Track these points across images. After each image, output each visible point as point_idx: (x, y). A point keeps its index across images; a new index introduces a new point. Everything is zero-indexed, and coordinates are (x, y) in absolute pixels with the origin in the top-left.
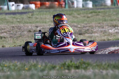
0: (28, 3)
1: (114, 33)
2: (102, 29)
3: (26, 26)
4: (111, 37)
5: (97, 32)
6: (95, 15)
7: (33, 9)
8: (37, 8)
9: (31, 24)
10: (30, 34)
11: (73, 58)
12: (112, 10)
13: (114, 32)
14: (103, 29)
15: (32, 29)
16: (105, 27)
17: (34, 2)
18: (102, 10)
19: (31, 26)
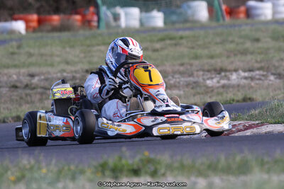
0: (9, 18)
1: (218, 88)
2: (188, 79)
3: (6, 74)
4: (210, 97)
5: (177, 84)
6: (171, 45)
7: (20, 33)
8: (30, 30)
9: (17, 70)
10: (15, 93)
11: (124, 149)
13: (218, 85)
14: (191, 79)
15: (21, 82)
16: (195, 73)
17: (22, 16)
18: (187, 33)
19: (18, 74)
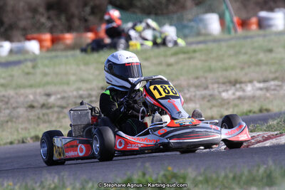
0: (22, 38)
1: (234, 99)
2: (204, 92)
3: (22, 95)
4: (227, 109)
5: (192, 97)
6: (184, 59)
7: (34, 53)
8: (44, 50)
9: (33, 90)
10: (32, 113)
12: (223, 44)
13: (233, 97)
15: (38, 102)
16: (210, 86)
17: (35, 35)
18: (201, 46)
19: (35, 94)
